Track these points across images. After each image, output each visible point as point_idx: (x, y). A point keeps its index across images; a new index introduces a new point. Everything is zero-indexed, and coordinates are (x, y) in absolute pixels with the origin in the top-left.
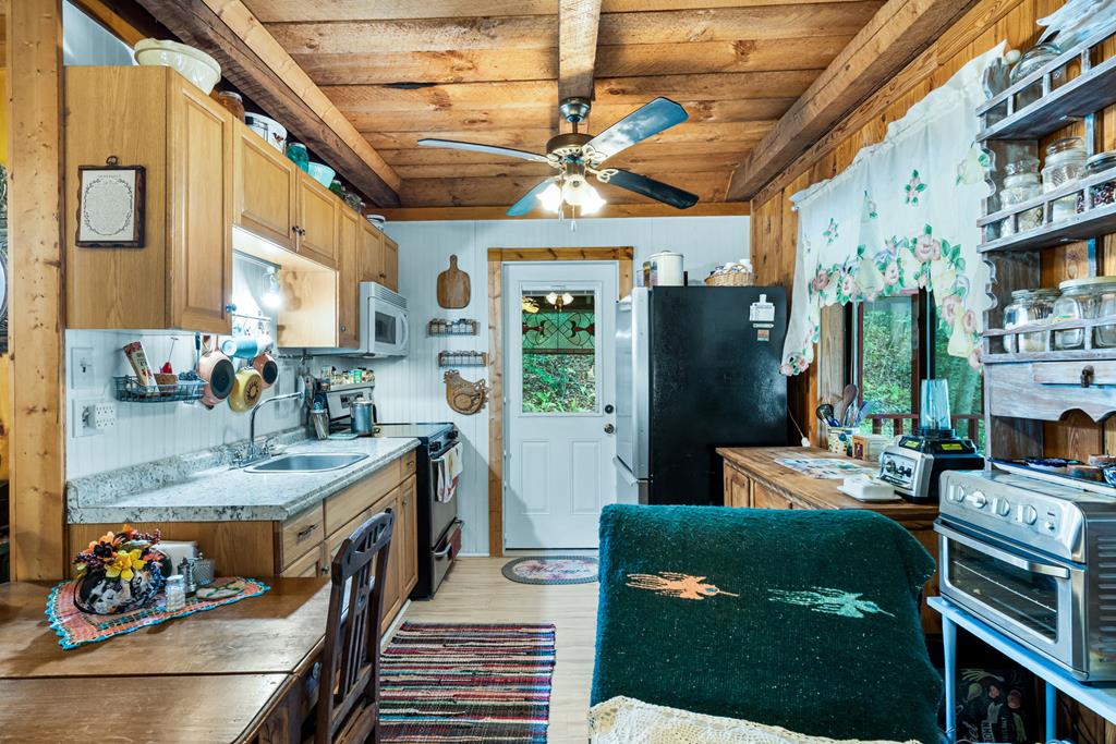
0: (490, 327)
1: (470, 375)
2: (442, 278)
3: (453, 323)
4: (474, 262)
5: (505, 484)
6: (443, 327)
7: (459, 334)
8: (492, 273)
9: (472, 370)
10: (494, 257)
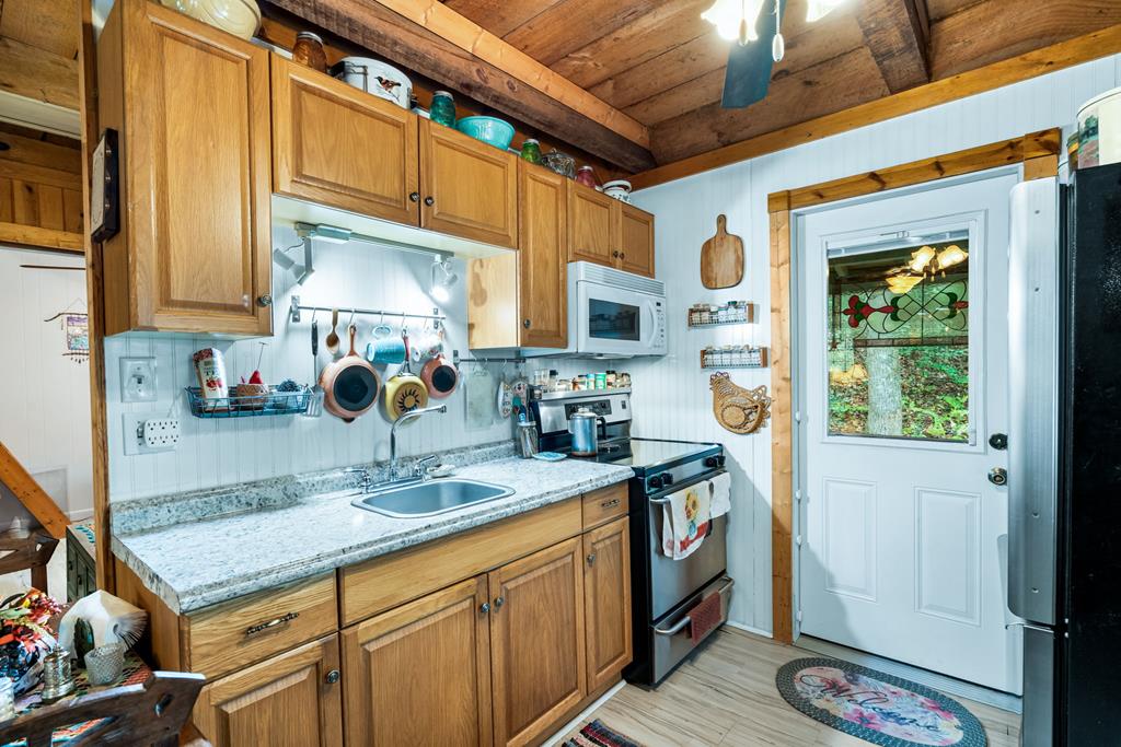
0: (772, 311)
1: (746, 379)
2: (707, 248)
3: (720, 309)
4: (750, 220)
5: (797, 539)
6: (706, 316)
7: (728, 322)
8: (775, 230)
9: (748, 372)
10: (777, 206)
